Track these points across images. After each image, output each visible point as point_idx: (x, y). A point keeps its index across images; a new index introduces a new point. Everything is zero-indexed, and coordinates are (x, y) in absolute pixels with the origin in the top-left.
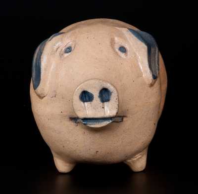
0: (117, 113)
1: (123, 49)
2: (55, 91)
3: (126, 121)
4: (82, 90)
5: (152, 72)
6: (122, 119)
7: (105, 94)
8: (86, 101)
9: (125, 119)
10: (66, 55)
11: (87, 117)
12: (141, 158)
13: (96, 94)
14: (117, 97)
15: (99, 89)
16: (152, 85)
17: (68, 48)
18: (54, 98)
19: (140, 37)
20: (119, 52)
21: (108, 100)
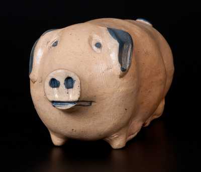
0: (79, 98)
1: (98, 45)
2: (41, 78)
3: (95, 105)
4: (52, 78)
5: (121, 65)
6: (91, 104)
7: (69, 82)
8: (55, 87)
9: (93, 104)
10: (53, 48)
11: (54, 100)
12: (117, 137)
13: (62, 81)
14: (79, 85)
15: (65, 77)
16: (121, 77)
17: (56, 42)
18: (41, 84)
19: (114, 35)
20: (95, 48)
21: (72, 87)
